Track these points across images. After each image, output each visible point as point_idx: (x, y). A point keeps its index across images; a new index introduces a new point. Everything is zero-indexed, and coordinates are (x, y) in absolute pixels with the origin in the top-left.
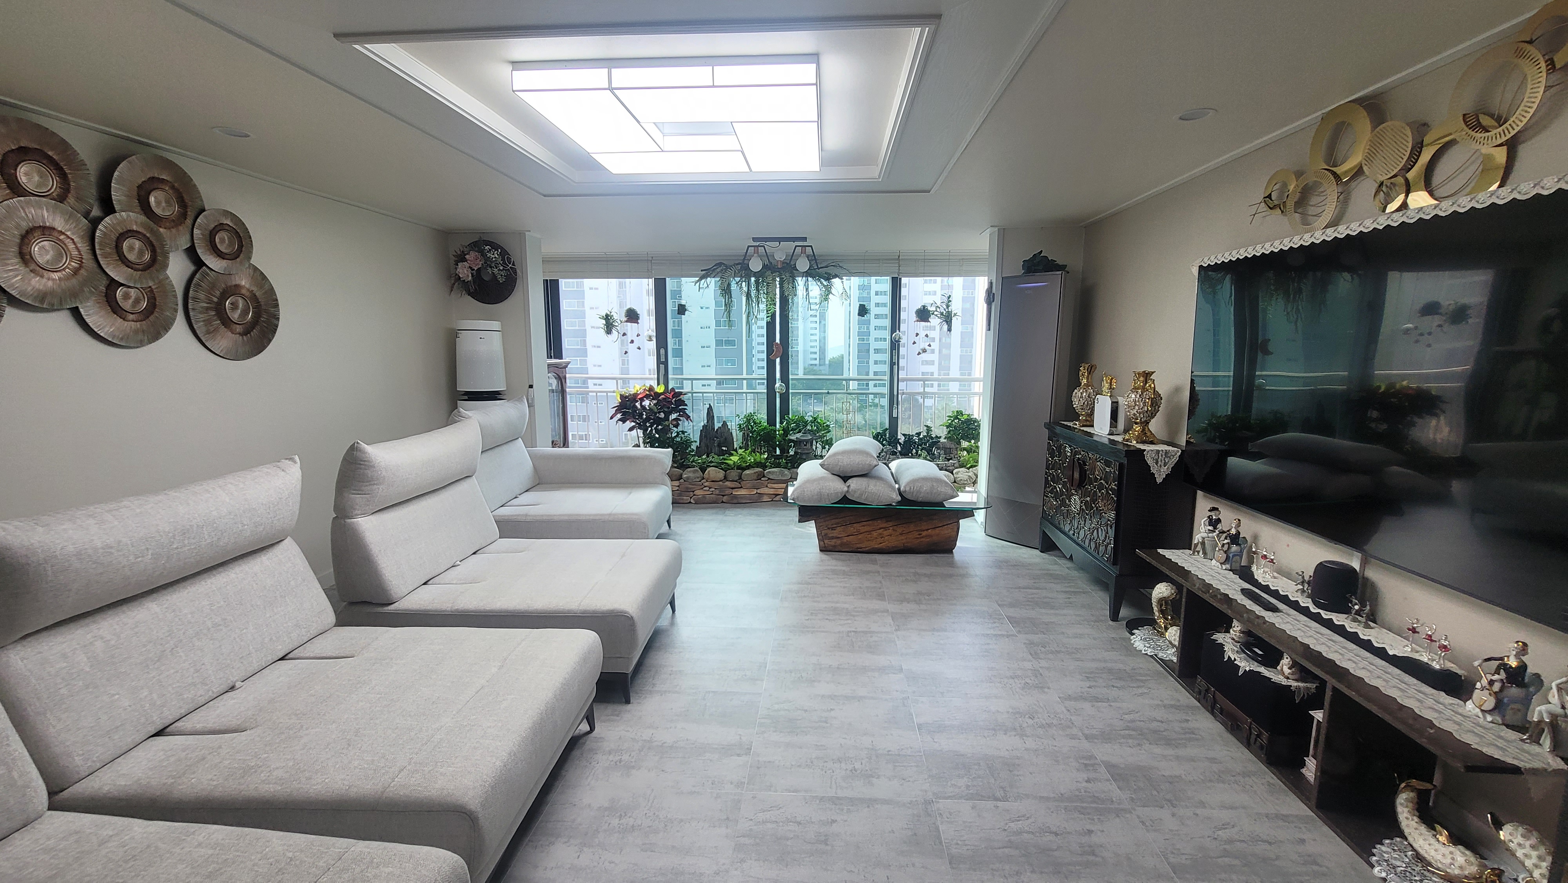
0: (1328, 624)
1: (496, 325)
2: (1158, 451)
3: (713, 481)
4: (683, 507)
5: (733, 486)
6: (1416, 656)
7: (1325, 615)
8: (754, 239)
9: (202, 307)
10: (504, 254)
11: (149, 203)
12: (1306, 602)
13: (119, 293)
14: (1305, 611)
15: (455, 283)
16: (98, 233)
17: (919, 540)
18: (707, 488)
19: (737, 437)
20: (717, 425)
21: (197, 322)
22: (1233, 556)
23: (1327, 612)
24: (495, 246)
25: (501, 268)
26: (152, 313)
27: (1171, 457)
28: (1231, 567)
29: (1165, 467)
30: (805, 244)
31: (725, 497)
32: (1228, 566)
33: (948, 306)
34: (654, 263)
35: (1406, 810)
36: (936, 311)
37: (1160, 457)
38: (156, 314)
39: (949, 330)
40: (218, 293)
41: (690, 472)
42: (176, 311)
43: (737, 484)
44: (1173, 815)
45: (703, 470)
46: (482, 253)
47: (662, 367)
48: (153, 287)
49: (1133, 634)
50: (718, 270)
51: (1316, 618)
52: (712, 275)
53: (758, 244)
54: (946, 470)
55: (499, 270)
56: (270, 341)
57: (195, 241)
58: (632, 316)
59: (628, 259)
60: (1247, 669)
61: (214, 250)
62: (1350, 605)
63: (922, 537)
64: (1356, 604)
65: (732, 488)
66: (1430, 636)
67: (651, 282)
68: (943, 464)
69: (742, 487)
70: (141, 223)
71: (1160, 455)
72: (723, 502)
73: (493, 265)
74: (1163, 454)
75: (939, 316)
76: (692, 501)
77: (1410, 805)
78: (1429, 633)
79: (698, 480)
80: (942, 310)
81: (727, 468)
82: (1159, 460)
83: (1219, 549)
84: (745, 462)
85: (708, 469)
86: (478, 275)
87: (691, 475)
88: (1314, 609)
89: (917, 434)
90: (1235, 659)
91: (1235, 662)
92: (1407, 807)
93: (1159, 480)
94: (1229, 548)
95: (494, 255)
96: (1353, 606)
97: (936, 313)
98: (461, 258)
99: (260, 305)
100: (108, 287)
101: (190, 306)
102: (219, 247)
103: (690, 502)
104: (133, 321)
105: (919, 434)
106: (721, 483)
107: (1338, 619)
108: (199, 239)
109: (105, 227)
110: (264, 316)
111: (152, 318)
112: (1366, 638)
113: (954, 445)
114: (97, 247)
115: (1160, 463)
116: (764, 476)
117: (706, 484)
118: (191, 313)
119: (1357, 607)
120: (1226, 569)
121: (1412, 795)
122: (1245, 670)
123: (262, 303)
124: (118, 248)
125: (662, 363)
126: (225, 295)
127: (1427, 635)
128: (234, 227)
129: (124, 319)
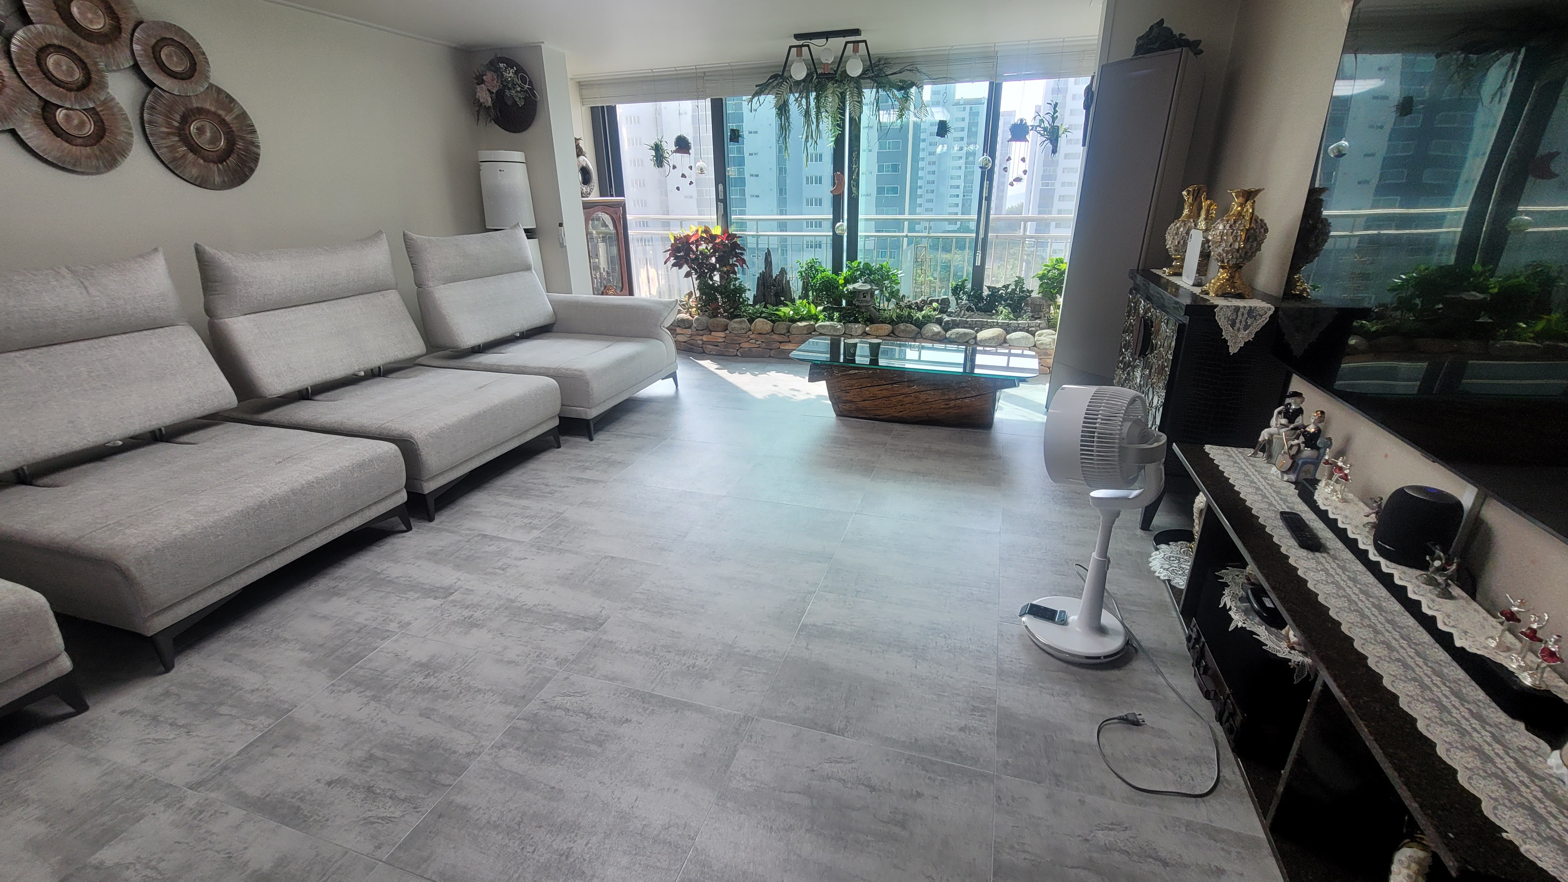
0: (1386, 580)
1: (518, 156)
2: (1237, 309)
3: (760, 334)
4: (728, 360)
5: (781, 339)
6: (1501, 658)
7: (1386, 566)
8: (797, 37)
9: (163, 132)
10: (520, 70)
11: (71, 13)
12: (1366, 543)
13: (60, 115)
14: (1362, 555)
15: (478, 109)
16: (13, 48)
17: (946, 411)
18: (753, 341)
19: (796, 286)
20: (775, 272)
21: (159, 148)
22: (1304, 463)
23: (1388, 563)
24: (511, 63)
25: (519, 89)
26: (102, 138)
27: (1258, 317)
28: (1297, 478)
29: (1245, 331)
30: (858, 38)
31: (773, 352)
32: (1293, 477)
33: (1054, 119)
34: (707, 80)
35: (1405, 871)
36: (1039, 126)
37: (1240, 317)
38: (106, 138)
39: (1054, 151)
40: (178, 117)
41: (736, 322)
42: (131, 135)
43: (785, 339)
44: (1049, 797)
45: (751, 321)
46: (497, 71)
47: (721, 205)
48: (99, 109)
49: (1157, 549)
50: (774, 84)
51: (1374, 568)
52: (767, 91)
53: (801, 43)
54: (1028, 331)
55: (517, 92)
56: (252, 171)
57: (138, 59)
58: (682, 145)
59: (676, 77)
60: (1240, 625)
61: (162, 69)
62: (1428, 558)
63: (950, 408)
64: (1440, 559)
65: (780, 342)
66: (1534, 631)
67: (708, 102)
68: (1026, 324)
69: (790, 342)
70: (64, 37)
71: (1239, 314)
72: (770, 356)
73: (510, 85)
74: (1246, 312)
75: (1042, 132)
76: (739, 354)
77: (1414, 866)
78: (1535, 626)
79: (743, 331)
80: (1046, 124)
81: (775, 319)
82: (1238, 321)
83: (1285, 452)
84: (798, 314)
85: (756, 320)
86: (499, 97)
87: (736, 325)
88: (1375, 555)
89: (1004, 286)
90: (1230, 607)
91: (1230, 613)
92: (1408, 867)
93: (1233, 350)
94: (1299, 451)
95: (510, 74)
96: (1433, 561)
97: (1038, 129)
98: (480, 81)
99: (233, 131)
100: (43, 109)
101: (148, 131)
102: (166, 64)
103: (737, 355)
104: (81, 145)
105: (1006, 287)
106: (768, 336)
107: (1401, 575)
108: (141, 55)
109: (19, 41)
110: (240, 143)
111: (103, 142)
112: (1430, 613)
113: (1046, 301)
114: (15, 63)
115: (1238, 325)
116: (815, 331)
117: (752, 336)
118: (150, 138)
119: (1437, 563)
120: (1287, 481)
121: (1421, 854)
122: (1237, 626)
123: (234, 129)
124: (40, 63)
125: (721, 201)
126: (185, 120)
127: (1530, 628)
128: (182, 42)
129: (70, 144)
